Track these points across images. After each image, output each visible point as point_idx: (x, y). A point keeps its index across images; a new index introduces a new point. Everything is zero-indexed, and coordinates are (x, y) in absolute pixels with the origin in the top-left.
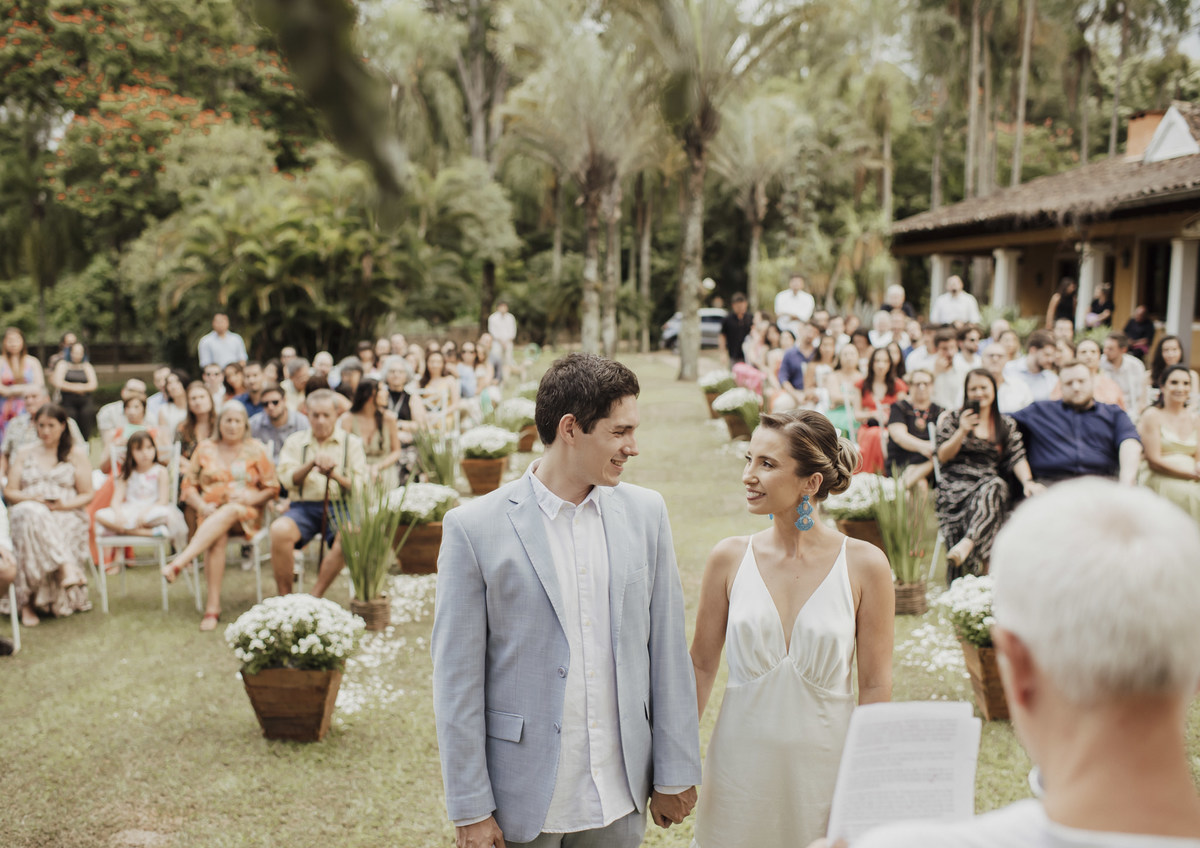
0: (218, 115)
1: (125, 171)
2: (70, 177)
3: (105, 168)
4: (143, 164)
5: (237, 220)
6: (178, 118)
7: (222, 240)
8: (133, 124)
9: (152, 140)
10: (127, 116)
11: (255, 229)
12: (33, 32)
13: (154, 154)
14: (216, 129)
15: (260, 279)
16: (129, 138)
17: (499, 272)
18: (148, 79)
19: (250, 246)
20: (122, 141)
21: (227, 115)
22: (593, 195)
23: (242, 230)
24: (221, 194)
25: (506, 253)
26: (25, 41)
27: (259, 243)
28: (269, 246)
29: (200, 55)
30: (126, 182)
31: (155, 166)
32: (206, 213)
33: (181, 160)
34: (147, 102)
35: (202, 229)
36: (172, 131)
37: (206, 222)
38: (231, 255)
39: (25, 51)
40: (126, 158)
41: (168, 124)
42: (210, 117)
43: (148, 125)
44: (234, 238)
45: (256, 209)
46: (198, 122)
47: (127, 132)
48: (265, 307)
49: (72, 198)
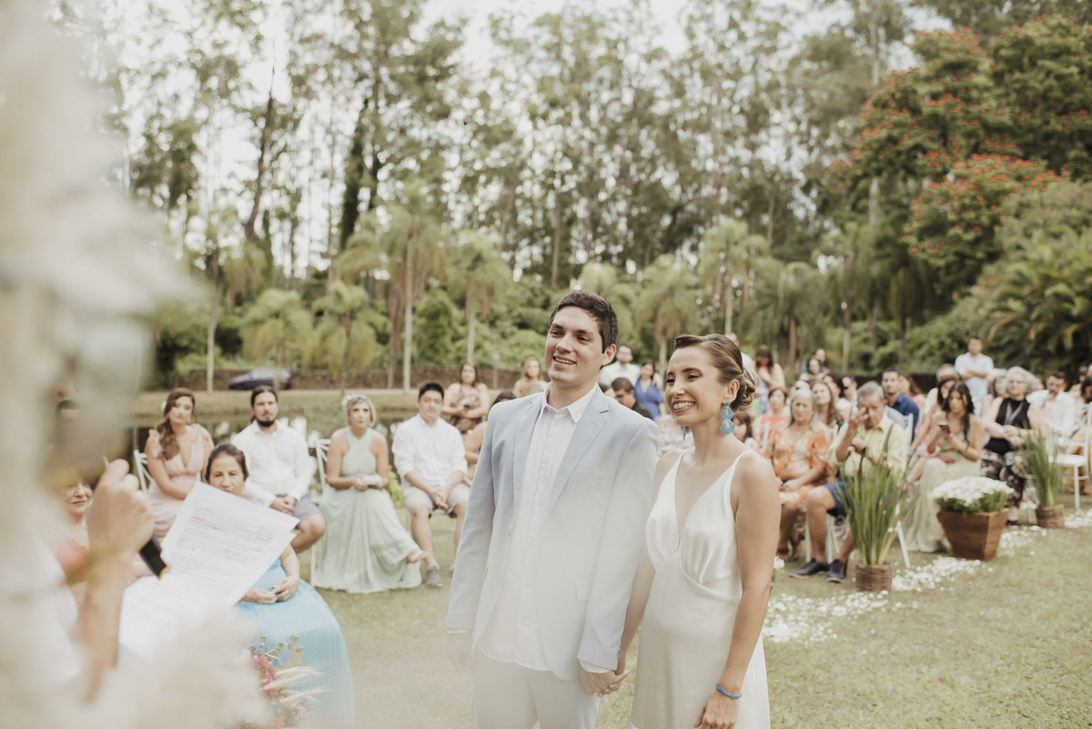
0: (1058, 173)
1: (969, 226)
2: (924, 233)
3: (953, 224)
4: (985, 220)
5: (1052, 264)
6: (1019, 178)
7: (1036, 281)
8: (979, 187)
9: (994, 198)
10: (973, 180)
11: (1067, 272)
12: (905, 117)
13: (996, 210)
14: (1052, 186)
15: (1067, 318)
16: (974, 198)
18: (998, 147)
19: (1061, 288)
20: (967, 201)
21: (1066, 173)
23: (1054, 274)
24: (1041, 242)
26: (896, 125)
27: (1070, 285)
28: (1078, 288)
29: (1047, 123)
30: (970, 236)
31: (995, 221)
32: (1025, 259)
33: (1017, 216)
34: (992, 167)
35: (1020, 274)
36: (1012, 190)
37: (1022, 267)
38: (1042, 295)
39: (895, 133)
40: (970, 215)
41: (1009, 184)
42: (1051, 175)
43: (991, 186)
44: (1048, 280)
45: (1070, 255)
46: (1038, 180)
47: (973, 193)
48: (1068, 343)
49: (923, 251)
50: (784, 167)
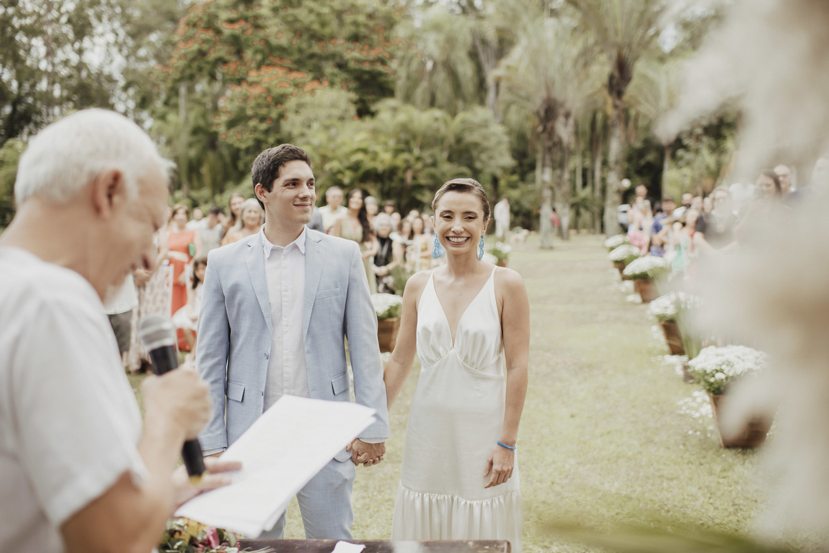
1: (262, 120)
4: (273, 115)
8: (268, 90)
10: (264, 85)
13: (281, 108)
17: (502, 183)
18: (278, 62)
22: (549, 125)
25: (504, 169)
40: (263, 111)
47: (264, 95)
50: (106, 71)
